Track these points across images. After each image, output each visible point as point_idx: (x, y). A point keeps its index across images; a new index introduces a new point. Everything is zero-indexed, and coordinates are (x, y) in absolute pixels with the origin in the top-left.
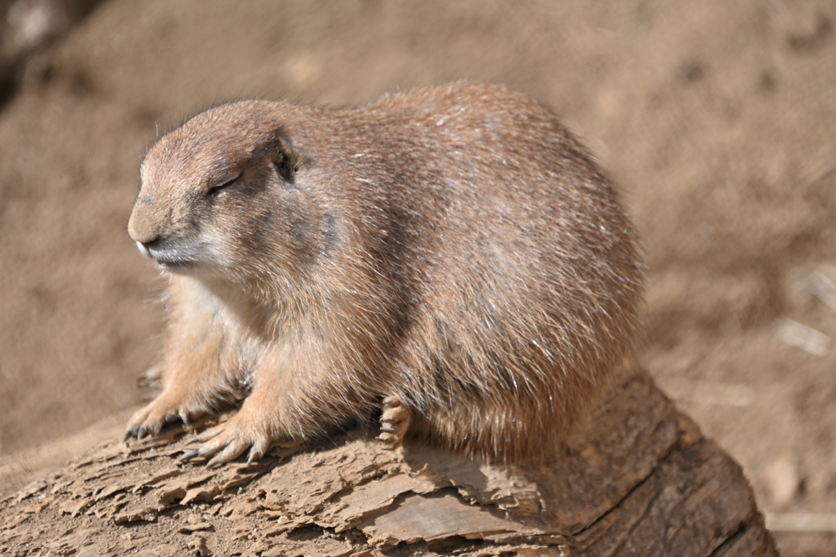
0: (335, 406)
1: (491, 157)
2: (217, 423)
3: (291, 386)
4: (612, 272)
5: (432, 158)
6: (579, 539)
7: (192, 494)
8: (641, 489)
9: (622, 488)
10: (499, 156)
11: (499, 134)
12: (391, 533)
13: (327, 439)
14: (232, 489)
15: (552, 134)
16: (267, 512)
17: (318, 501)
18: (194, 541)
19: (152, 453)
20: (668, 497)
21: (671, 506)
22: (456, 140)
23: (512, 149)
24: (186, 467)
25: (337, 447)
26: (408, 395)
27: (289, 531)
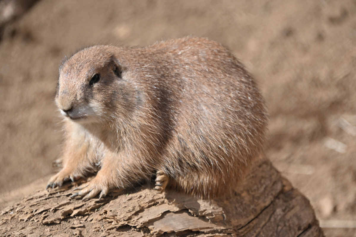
0: (137, 174)
1: (202, 68)
2: (86, 182)
3: (118, 166)
4: (253, 117)
5: (176, 68)
6: (240, 231)
7: (75, 212)
8: (267, 210)
9: (259, 210)
10: (205, 68)
11: (204, 58)
12: (160, 229)
13: (133, 188)
14: (93, 210)
15: (228, 58)
16: (107, 220)
17: (129, 215)
18: (76, 232)
19: (58, 194)
20: (278, 213)
21: (279, 217)
22: (186, 60)
23: (210, 64)
24: (73, 201)
25: (138, 192)
26: (167, 169)
27: (117, 228)
